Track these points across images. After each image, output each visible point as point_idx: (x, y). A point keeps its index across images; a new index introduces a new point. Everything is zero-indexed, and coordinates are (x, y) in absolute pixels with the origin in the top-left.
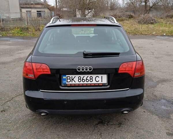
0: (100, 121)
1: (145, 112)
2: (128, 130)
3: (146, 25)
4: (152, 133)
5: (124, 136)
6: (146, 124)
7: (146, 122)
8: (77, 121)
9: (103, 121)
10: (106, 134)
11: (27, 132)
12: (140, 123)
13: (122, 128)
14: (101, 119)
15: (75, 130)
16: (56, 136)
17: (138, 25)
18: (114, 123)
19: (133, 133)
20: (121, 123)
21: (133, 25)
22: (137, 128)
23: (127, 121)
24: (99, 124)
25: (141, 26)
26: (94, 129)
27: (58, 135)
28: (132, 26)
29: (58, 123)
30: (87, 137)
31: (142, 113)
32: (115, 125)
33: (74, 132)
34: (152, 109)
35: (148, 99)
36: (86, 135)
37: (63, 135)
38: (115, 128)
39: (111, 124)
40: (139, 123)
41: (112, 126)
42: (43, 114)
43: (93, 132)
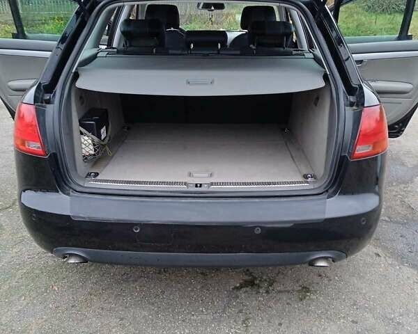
0: (247, 278)
1: (378, 255)
2: (327, 310)
3: (388, 17)
4: (399, 323)
5: (314, 329)
6: (382, 294)
7: (381, 288)
8: (182, 276)
9: (255, 278)
10: (262, 320)
11: (35, 305)
12: (364, 291)
13: (309, 302)
14: (251, 274)
15: (171, 305)
16: (114, 321)
17: (365, 17)
18: (289, 289)
19: (342, 321)
20: (308, 287)
21: (355, 15)
22: (355, 305)
23: (326, 281)
24: (244, 289)
25: (374, 17)
26: (228, 305)
27: (122, 319)
28: (352, 19)
29: (126, 281)
30: (206, 329)
31: (369, 260)
32: (288, 292)
33: (170, 310)
34: (400, 246)
35: (389, 218)
36: (203, 321)
37: (135, 318)
38: (288, 304)
39: (279, 289)
40: (362, 289)
41: (280, 295)
42: (72, 261)
43: (224, 312)
